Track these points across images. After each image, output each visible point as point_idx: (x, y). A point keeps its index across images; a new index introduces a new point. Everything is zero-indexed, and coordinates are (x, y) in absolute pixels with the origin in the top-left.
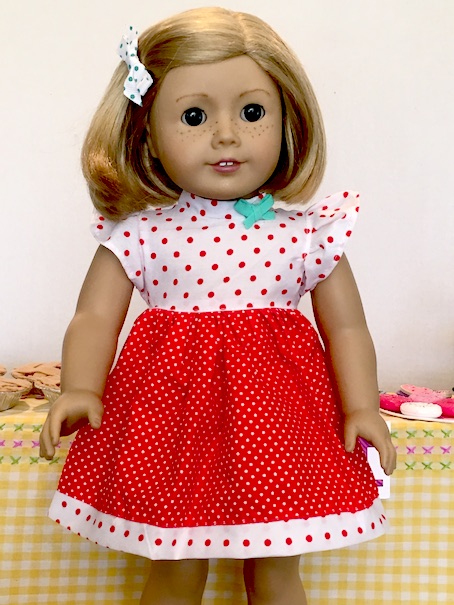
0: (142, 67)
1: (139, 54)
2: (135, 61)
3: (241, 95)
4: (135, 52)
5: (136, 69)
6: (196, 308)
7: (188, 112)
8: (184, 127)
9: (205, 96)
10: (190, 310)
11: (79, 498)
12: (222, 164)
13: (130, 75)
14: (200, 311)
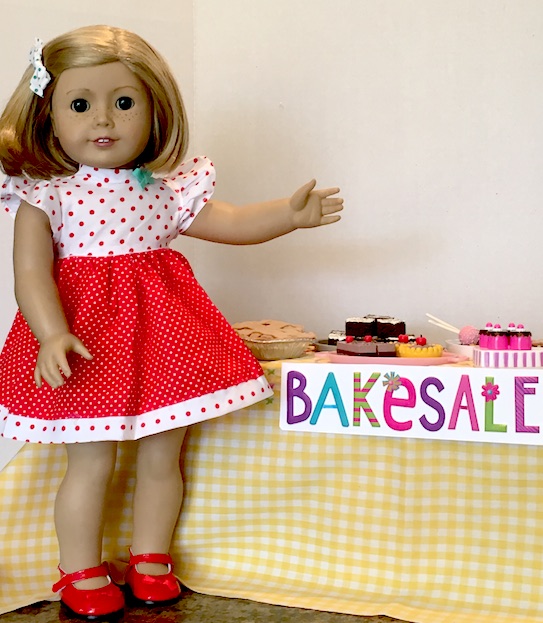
0: (43, 69)
1: (42, 59)
2: (39, 64)
3: (116, 90)
4: (40, 58)
5: (40, 70)
6: (111, 253)
7: (75, 102)
8: (73, 113)
9: (88, 90)
10: (106, 255)
11: (32, 416)
12: (101, 141)
13: (35, 74)
14: (115, 255)
